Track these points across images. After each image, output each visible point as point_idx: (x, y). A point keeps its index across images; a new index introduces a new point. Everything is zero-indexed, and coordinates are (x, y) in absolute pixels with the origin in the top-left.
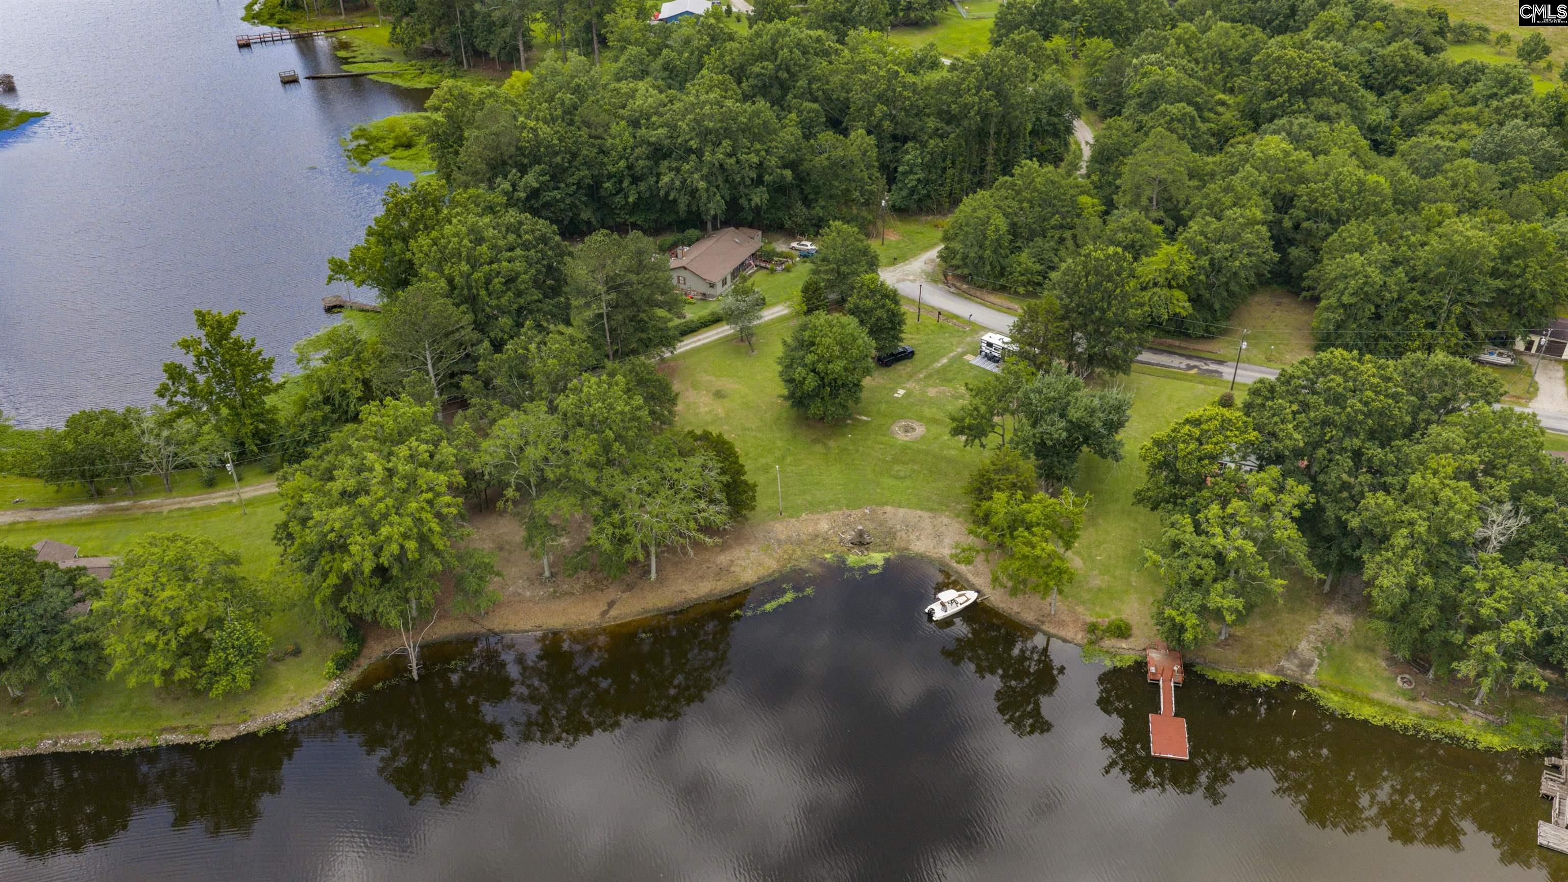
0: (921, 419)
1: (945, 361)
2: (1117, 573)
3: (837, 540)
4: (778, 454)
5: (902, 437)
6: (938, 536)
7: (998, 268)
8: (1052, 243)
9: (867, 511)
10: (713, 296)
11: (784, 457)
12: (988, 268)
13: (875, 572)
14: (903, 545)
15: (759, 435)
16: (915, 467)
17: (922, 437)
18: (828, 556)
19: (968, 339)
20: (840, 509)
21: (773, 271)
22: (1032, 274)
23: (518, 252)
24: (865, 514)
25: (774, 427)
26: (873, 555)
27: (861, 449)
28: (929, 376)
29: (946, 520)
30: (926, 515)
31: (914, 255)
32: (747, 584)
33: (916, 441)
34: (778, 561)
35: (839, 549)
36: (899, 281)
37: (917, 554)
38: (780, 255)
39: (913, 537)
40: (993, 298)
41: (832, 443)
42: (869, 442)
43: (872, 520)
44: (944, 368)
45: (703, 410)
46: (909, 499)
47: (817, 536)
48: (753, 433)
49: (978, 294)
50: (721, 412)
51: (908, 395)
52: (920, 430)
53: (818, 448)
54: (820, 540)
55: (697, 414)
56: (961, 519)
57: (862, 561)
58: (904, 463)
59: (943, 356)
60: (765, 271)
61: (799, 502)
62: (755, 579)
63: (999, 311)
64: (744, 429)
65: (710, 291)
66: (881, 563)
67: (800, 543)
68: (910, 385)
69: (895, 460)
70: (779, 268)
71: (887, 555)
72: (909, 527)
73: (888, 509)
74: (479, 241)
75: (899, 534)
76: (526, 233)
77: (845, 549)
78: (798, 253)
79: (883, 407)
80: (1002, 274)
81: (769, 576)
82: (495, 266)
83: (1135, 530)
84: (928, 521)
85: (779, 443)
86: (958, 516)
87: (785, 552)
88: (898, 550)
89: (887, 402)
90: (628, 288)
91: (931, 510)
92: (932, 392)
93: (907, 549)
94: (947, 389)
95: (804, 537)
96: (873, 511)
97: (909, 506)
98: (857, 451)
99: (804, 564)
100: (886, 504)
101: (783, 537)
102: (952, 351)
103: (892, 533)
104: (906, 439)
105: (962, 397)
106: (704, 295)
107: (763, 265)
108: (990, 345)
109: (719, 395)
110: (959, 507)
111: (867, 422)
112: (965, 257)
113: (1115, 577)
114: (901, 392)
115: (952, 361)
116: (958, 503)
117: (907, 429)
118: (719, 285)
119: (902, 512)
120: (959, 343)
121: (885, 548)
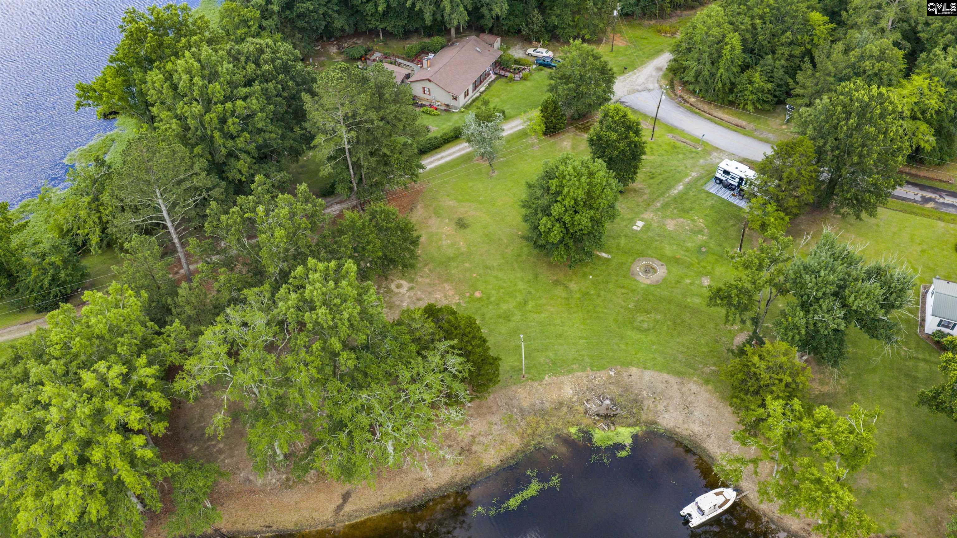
0: (661, 257)
1: (680, 187)
2: (886, 469)
3: (581, 409)
4: (520, 298)
5: (644, 280)
6: (687, 407)
7: (728, 85)
8: (783, 62)
9: (612, 373)
10: (456, 108)
11: (526, 303)
12: (720, 85)
13: (623, 454)
14: (651, 417)
15: (500, 275)
16: (658, 317)
17: (665, 280)
18: (573, 430)
19: (702, 161)
20: (584, 370)
21: (511, 80)
22: (763, 92)
23: (257, 87)
24: (610, 377)
25: (516, 265)
26: (621, 429)
27: (602, 293)
28: (666, 205)
29: (694, 388)
30: (673, 380)
31: (643, 63)
32: (490, 469)
33: (657, 285)
34: (522, 437)
35: (586, 421)
36: (629, 93)
37: (666, 430)
38: (517, 62)
39: (660, 407)
40: (720, 113)
41: (573, 286)
42: (611, 286)
43: (617, 384)
44: (682, 197)
45: (445, 242)
46: (654, 359)
47: (561, 404)
48: (495, 273)
49: (706, 108)
50: (462, 245)
51: (647, 228)
52: (661, 271)
53: (559, 291)
54: (564, 409)
55: (439, 248)
56: (710, 387)
57: (609, 439)
58: (647, 312)
59: (678, 181)
60: (504, 80)
61: (542, 360)
62: (498, 463)
63: (728, 128)
64: (486, 267)
65: (452, 103)
66: (628, 442)
67: (543, 413)
68: (648, 215)
69: (638, 309)
70: (517, 76)
71: (636, 430)
72: (657, 395)
73: (634, 370)
74: (213, 77)
75: (646, 403)
76: (266, 63)
77: (590, 421)
78: (533, 59)
79: (623, 241)
80: (731, 91)
81: (512, 458)
82: (229, 105)
83: (898, 410)
84: (676, 387)
85: (521, 285)
86: (707, 382)
87: (528, 424)
88: (646, 423)
89: (625, 236)
90: (369, 126)
91: (677, 373)
92: (671, 225)
93: (656, 423)
94: (686, 222)
95: (547, 405)
96: (618, 373)
97: (654, 368)
98: (599, 296)
99: (549, 442)
100: (631, 364)
101: (526, 405)
102: (687, 175)
103: (637, 402)
104: (648, 282)
105: (700, 231)
106: (448, 105)
107: (502, 73)
108: (726, 172)
109: (461, 224)
110: (707, 370)
111: (607, 260)
112: (698, 74)
113: (883, 475)
114: (640, 224)
115: (689, 187)
116: (705, 365)
117: (649, 270)
118: (461, 97)
119: (648, 375)
120: (694, 166)
121: (632, 420)
